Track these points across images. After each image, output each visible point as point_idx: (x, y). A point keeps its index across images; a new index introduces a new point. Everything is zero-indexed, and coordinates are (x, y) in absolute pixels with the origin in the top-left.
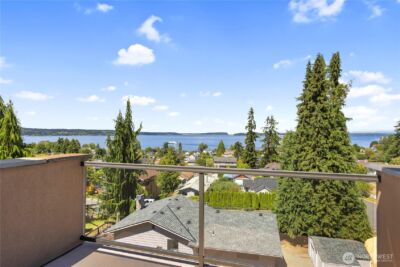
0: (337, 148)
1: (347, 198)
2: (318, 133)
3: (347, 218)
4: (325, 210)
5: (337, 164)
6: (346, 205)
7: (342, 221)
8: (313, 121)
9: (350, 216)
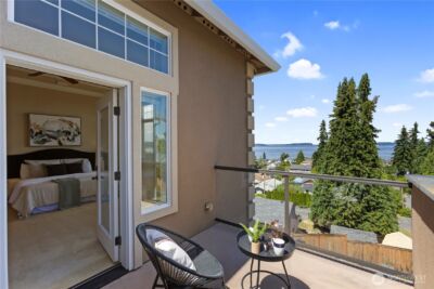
0: (360, 156)
1: (368, 197)
2: (342, 143)
3: (369, 214)
4: (346, 205)
5: (358, 168)
6: (368, 203)
7: (365, 217)
8: (338, 133)
9: (373, 213)
